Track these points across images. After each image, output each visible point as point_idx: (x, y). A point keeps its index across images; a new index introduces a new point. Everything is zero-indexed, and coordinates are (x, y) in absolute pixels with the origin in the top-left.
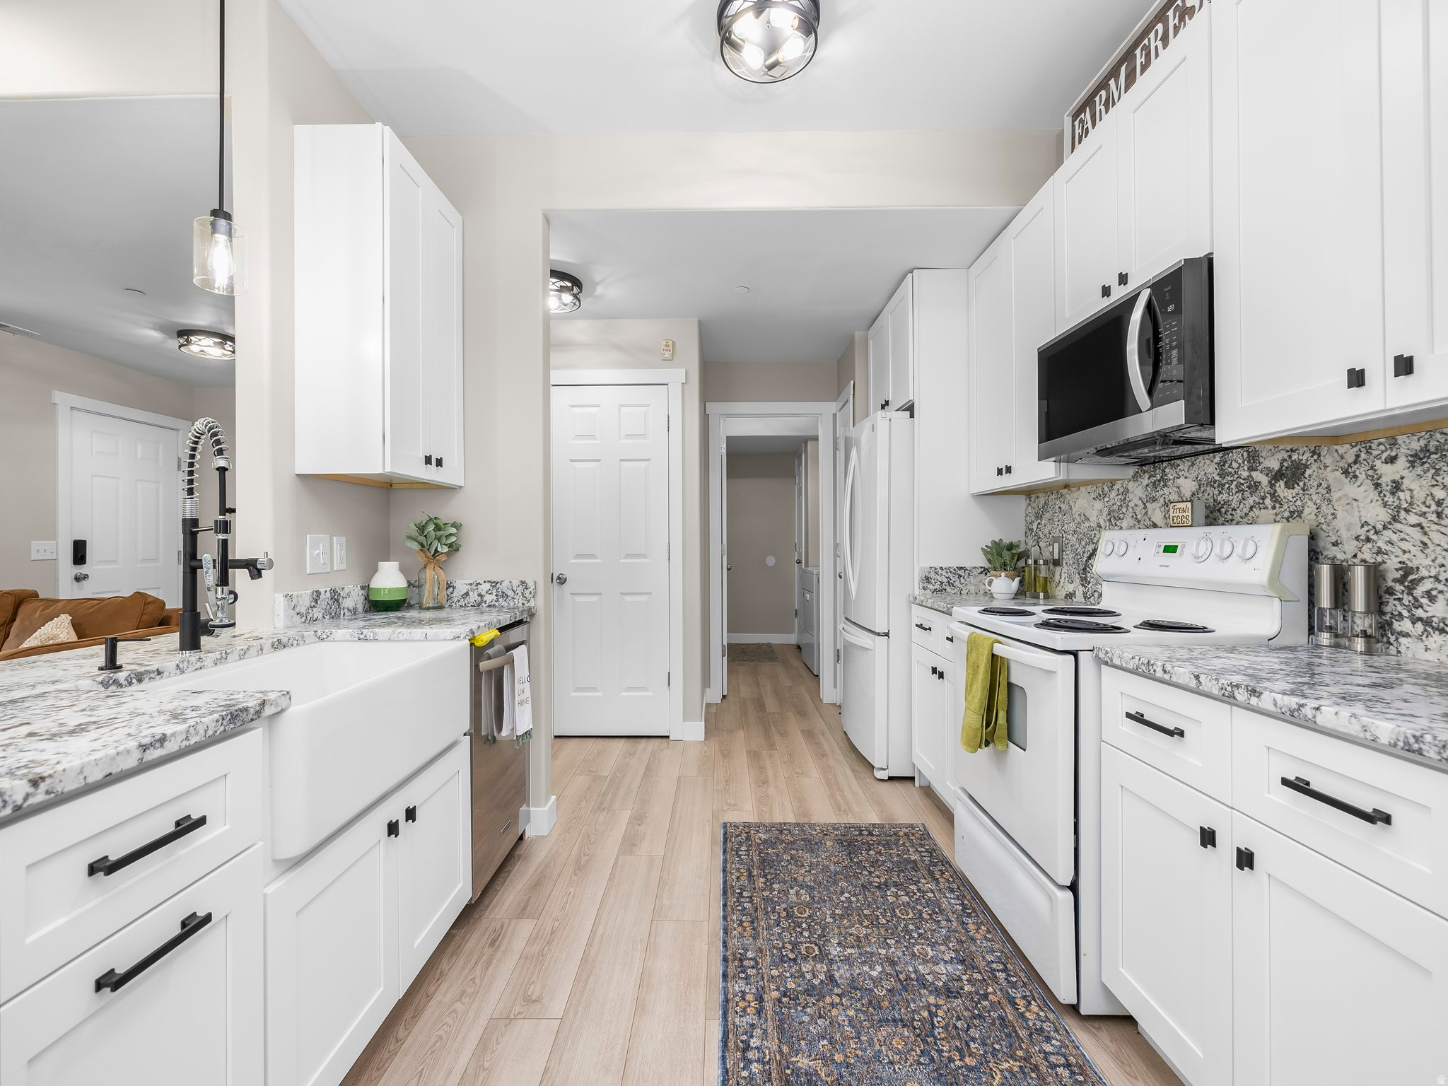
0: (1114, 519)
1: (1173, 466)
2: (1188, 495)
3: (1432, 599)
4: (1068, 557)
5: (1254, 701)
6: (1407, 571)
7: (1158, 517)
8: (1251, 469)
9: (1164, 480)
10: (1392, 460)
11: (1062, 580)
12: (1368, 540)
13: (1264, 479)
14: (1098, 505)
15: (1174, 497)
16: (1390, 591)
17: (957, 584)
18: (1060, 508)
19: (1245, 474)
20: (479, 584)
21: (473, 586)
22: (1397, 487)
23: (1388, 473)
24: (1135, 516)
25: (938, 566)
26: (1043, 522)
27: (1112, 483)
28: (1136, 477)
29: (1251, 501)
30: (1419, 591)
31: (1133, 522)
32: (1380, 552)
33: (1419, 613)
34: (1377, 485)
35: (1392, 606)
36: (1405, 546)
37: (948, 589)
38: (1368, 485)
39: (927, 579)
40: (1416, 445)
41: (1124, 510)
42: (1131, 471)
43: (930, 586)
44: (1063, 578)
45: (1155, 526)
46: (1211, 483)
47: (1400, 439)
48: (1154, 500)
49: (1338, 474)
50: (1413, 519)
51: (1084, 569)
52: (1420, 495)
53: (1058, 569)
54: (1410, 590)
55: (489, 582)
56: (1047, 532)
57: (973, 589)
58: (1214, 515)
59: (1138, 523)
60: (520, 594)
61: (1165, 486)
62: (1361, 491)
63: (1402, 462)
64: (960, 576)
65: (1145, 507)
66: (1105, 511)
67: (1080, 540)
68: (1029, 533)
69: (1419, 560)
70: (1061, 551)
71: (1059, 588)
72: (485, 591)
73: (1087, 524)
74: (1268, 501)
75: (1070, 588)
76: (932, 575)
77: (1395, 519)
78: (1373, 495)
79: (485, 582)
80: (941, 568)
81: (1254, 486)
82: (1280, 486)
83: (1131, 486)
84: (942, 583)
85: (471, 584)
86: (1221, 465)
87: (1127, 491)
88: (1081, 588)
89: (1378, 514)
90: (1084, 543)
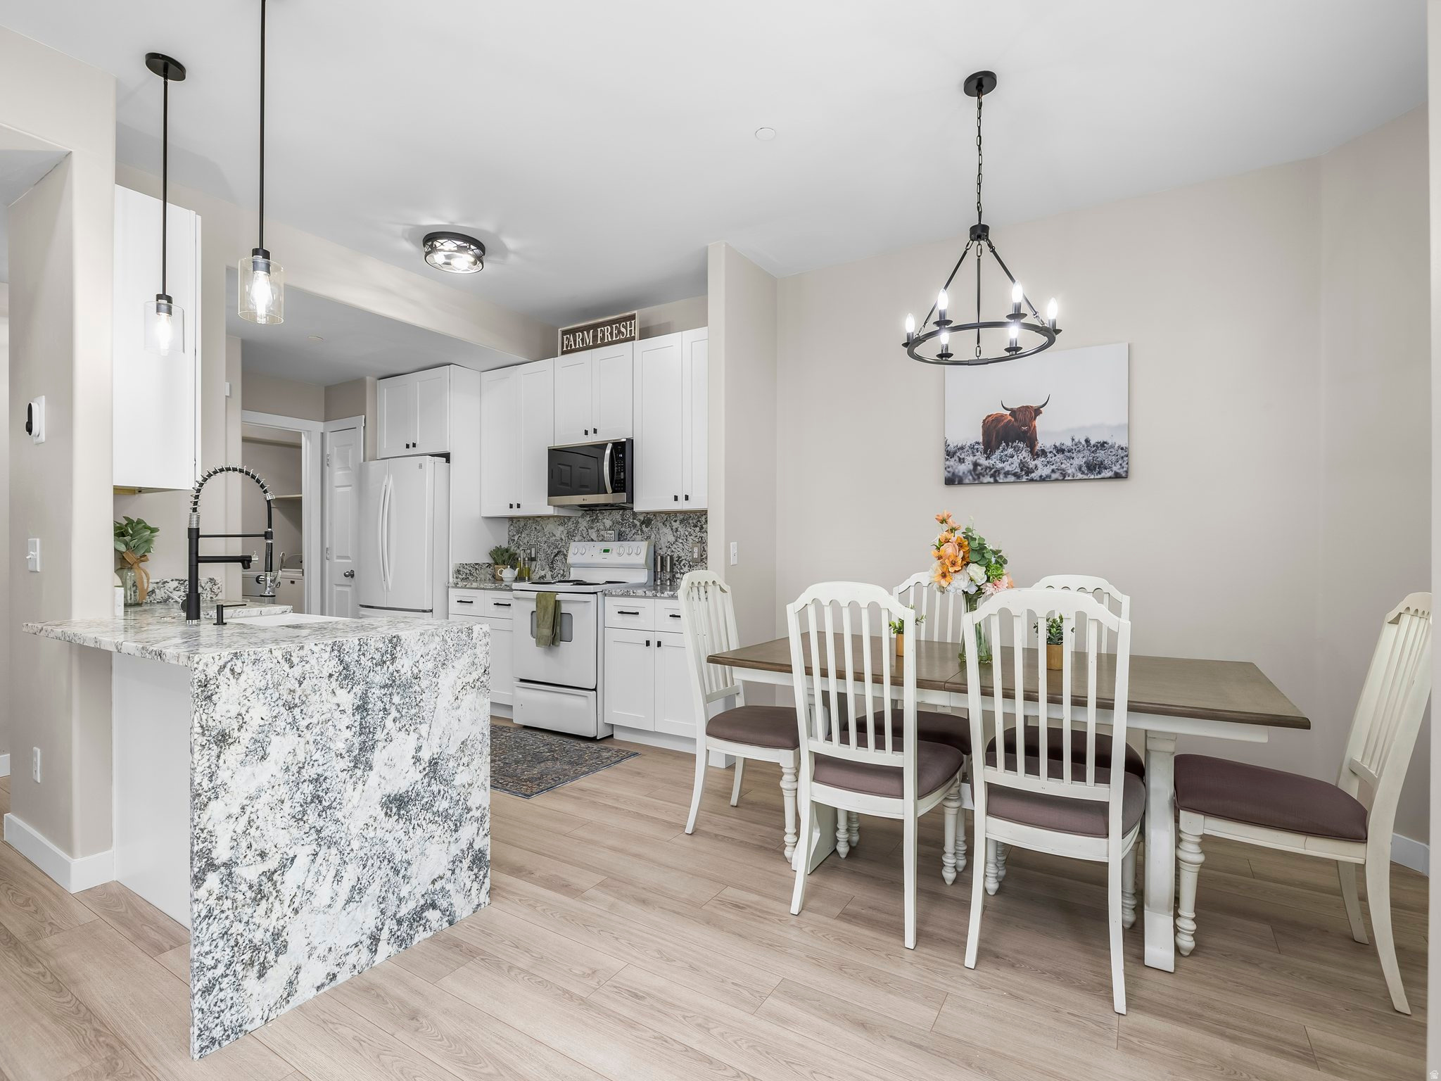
0: (571, 536)
1: (601, 513)
2: (608, 527)
3: (685, 566)
4: (541, 556)
5: (662, 595)
6: (679, 557)
7: (594, 536)
8: (634, 519)
9: (597, 519)
10: (676, 521)
11: (537, 569)
12: (669, 547)
13: (638, 524)
14: (561, 528)
15: (602, 527)
16: (675, 565)
17: (475, 574)
18: (536, 528)
19: (631, 521)
20: (166, 582)
21: (160, 585)
22: (677, 530)
23: (675, 525)
24: (582, 535)
25: (464, 563)
26: (523, 536)
27: (570, 518)
28: (583, 516)
29: (633, 532)
30: (681, 564)
31: (581, 538)
32: (672, 551)
33: (682, 571)
34: (672, 529)
35: (676, 569)
36: (679, 549)
37: (470, 578)
38: (670, 529)
39: (458, 571)
40: (682, 517)
41: (576, 532)
42: (580, 513)
43: (460, 576)
44: (538, 567)
45: (592, 540)
46: (618, 523)
47: (678, 514)
48: (592, 528)
49: (661, 524)
50: (681, 541)
51: (552, 562)
52: (682, 533)
53: (534, 563)
54: (680, 563)
55: (176, 580)
56: (525, 541)
57: (482, 576)
58: (621, 537)
59: (583, 539)
60: (208, 589)
61: (598, 522)
62: (667, 530)
63: (678, 522)
64: (476, 569)
65: (588, 531)
66: (565, 532)
67: (549, 547)
68: (511, 542)
69: (682, 554)
70: (537, 553)
71: (535, 574)
72: (172, 588)
73: (554, 538)
74: (639, 532)
75: (543, 573)
76: (461, 569)
77: (676, 541)
78: (671, 532)
79: (172, 580)
80: (466, 564)
81: (635, 526)
82: (644, 528)
83: (580, 520)
84: (466, 574)
85: (157, 583)
86: (622, 515)
87: (577, 522)
88: (550, 573)
89: (672, 539)
90: (552, 548)
